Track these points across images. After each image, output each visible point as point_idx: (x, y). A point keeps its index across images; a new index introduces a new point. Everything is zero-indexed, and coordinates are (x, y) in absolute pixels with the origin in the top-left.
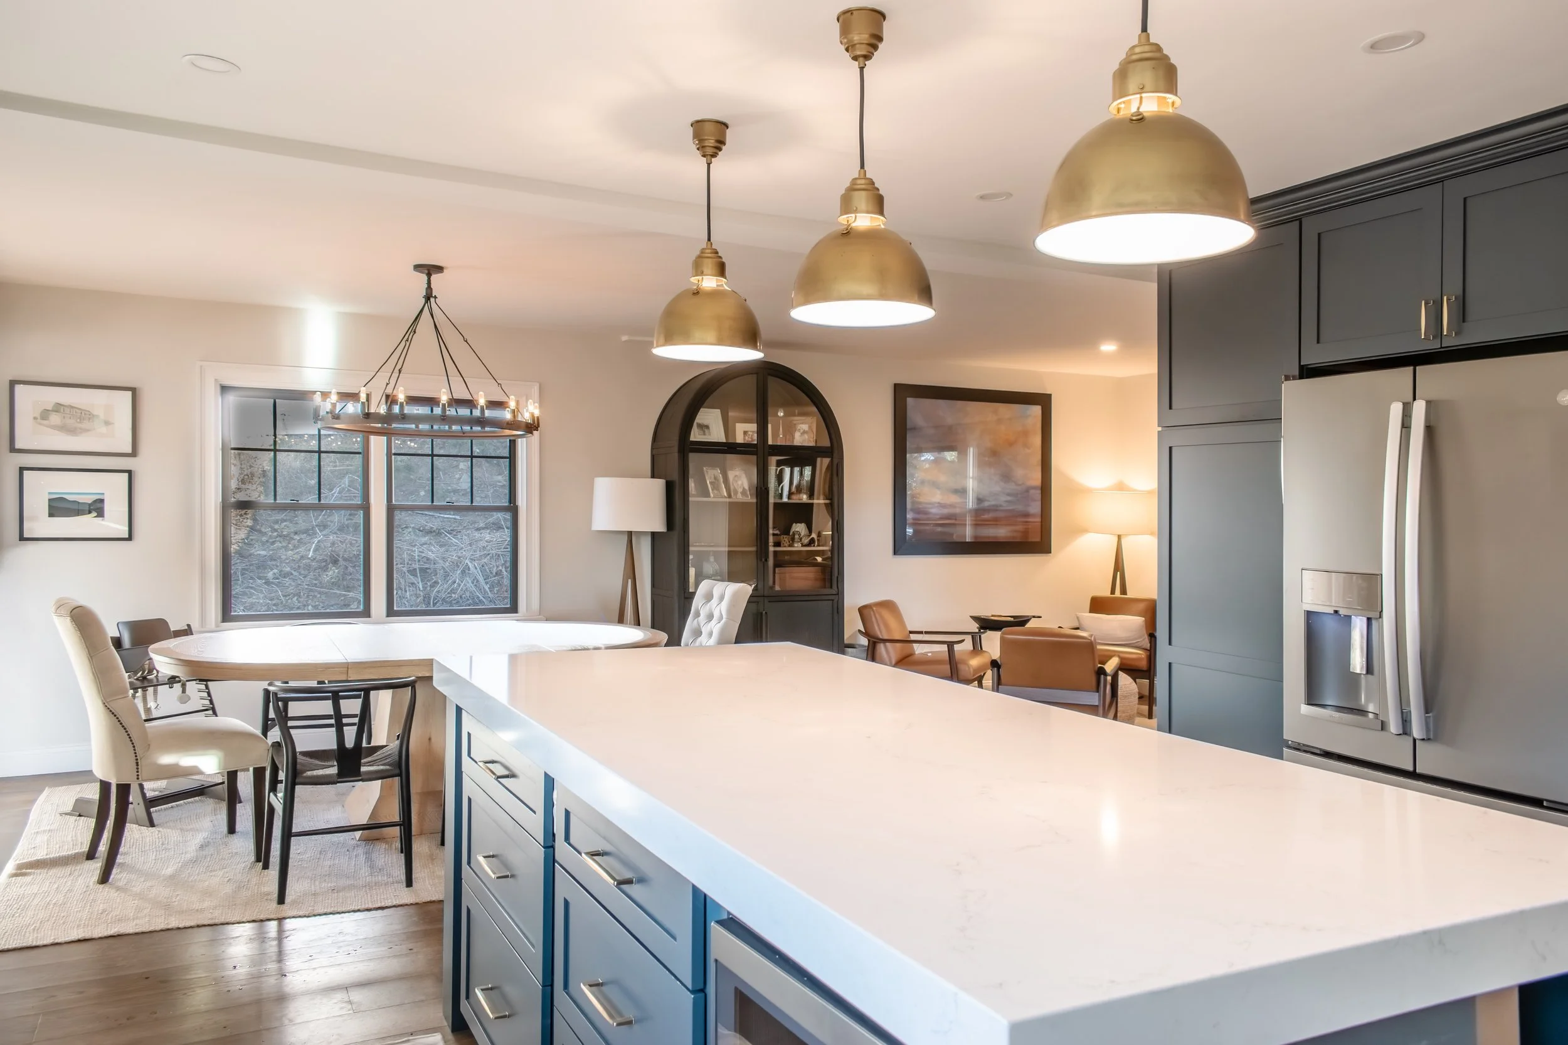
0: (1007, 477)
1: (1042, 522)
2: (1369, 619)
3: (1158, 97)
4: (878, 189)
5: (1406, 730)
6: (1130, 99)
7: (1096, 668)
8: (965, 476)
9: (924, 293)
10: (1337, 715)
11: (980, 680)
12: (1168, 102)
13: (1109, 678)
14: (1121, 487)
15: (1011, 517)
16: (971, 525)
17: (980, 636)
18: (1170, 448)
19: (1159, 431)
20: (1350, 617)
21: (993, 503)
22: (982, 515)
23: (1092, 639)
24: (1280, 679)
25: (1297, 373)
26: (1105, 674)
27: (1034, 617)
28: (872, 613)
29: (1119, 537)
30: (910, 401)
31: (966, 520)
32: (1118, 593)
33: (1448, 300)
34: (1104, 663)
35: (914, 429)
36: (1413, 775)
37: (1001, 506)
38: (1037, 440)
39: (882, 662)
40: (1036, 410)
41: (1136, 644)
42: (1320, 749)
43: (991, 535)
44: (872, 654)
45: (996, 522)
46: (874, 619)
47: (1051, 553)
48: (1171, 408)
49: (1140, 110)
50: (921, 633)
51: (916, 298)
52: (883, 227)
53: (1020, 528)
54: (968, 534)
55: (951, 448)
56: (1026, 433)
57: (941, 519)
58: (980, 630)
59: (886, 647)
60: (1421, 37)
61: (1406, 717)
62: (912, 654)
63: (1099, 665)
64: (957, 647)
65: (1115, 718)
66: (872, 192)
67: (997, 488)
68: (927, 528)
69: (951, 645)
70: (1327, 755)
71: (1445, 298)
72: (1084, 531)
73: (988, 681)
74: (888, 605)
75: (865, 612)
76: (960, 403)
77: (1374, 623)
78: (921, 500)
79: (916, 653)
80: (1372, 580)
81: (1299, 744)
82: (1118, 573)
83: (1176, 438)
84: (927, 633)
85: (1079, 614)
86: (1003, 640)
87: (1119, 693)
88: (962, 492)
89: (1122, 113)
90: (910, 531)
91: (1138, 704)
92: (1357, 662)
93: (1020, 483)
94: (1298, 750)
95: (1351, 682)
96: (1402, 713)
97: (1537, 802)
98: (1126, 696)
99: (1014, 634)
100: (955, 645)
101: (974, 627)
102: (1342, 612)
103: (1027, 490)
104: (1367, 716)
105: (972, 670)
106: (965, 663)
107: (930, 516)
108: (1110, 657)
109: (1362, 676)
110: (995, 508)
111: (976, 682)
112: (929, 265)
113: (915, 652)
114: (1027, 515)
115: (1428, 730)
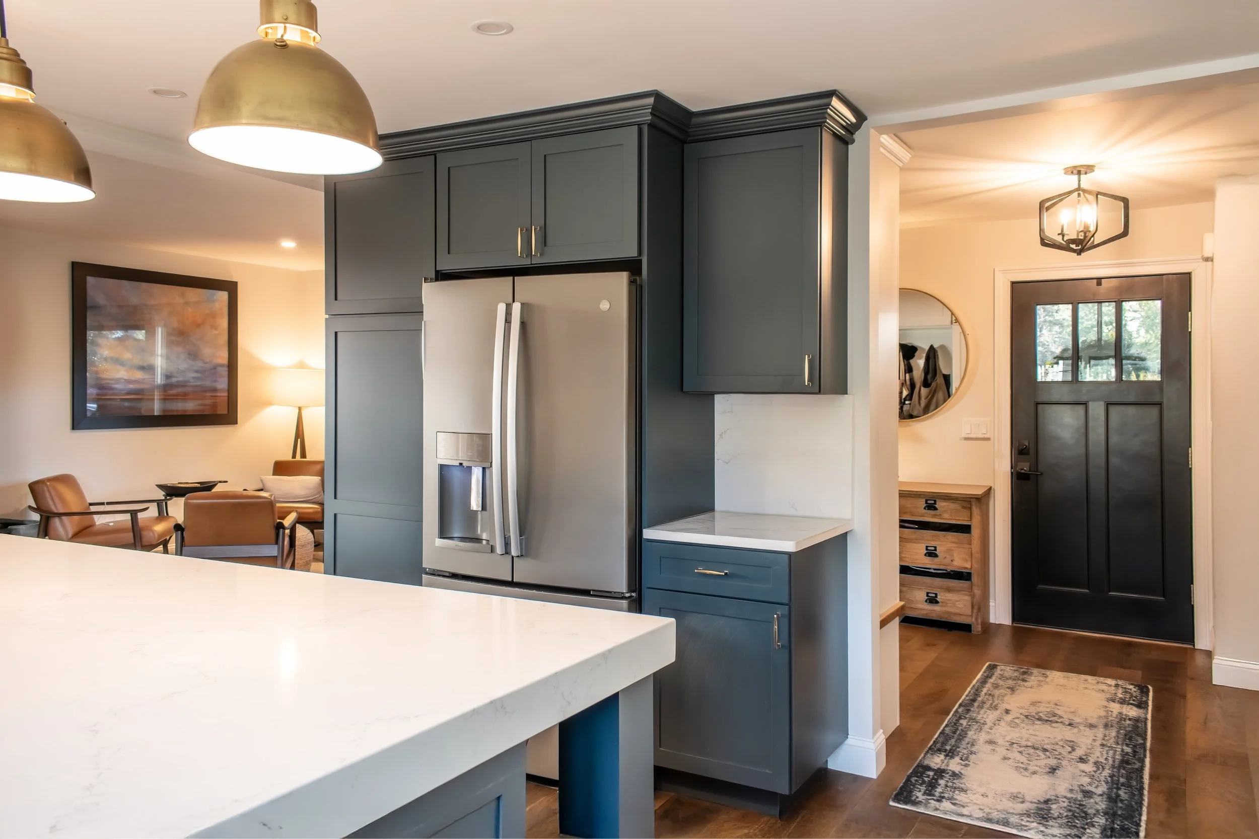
0: (194, 355)
1: (228, 396)
2: (484, 469)
3: (301, 29)
4: (24, 62)
5: (507, 552)
6: (277, 27)
7: (276, 525)
8: (153, 354)
9: (83, 176)
10: (462, 544)
11: (165, 544)
12: (310, 36)
13: (287, 531)
14: (301, 366)
15: (199, 393)
16: (160, 399)
17: (166, 504)
18: (336, 333)
19: (326, 319)
20: (470, 467)
21: (181, 379)
22: (170, 390)
23: (272, 498)
24: (420, 520)
25: (433, 276)
26: (284, 528)
27: (220, 482)
28: (46, 488)
29: (300, 409)
30: (90, 280)
31: (154, 395)
32: (298, 457)
33: (535, 229)
34: (283, 518)
35: (96, 307)
36: (512, 584)
37: (189, 382)
38: (224, 323)
39: (58, 538)
40: (223, 296)
41: (313, 501)
42: (449, 573)
43: (180, 408)
44: (44, 530)
45: (184, 396)
46: (47, 495)
47: (237, 424)
48: (336, 299)
49: (285, 38)
50: (102, 504)
51: (73, 177)
52: (31, 101)
53: (208, 402)
54: (157, 408)
55: (137, 327)
56: (213, 316)
57: (129, 393)
58: (166, 498)
59: (61, 521)
60: (511, 29)
61: (508, 541)
62: (92, 525)
63: (278, 521)
64: (140, 515)
65: (293, 567)
66: (17, 64)
67: (183, 366)
68: (112, 403)
69: (134, 514)
70: (454, 576)
71: (533, 227)
72: (268, 404)
73: (172, 546)
74: (66, 480)
75: (36, 487)
76: (144, 285)
77: (487, 471)
78: (104, 376)
79: (97, 524)
80: (486, 438)
81: (434, 570)
82: (299, 440)
83: (340, 325)
84: (108, 503)
85: (263, 477)
86: (186, 505)
87: (296, 543)
88: (149, 369)
89: (270, 37)
90: (92, 406)
91: (314, 551)
92: (475, 503)
93: (208, 360)
94: (434, 575)
95: (471, 517)
96: (505, 538)
97: (586, 592)
98: (303, 546)
99: (199, 499)
100: (138, 514)
101: (160, 495)
102: (465, 464)
103: (215, 367)
104: (482, 543)
105: (156, 535)
106: (149, 529)
107: (114, 391)
108: (289, 513)
109: (479, 512)
110: (183, 384)
111: (162, 546)
112: (85, 145)
113: (95, 523)
114: (215, 390)
115: (521, 549)
